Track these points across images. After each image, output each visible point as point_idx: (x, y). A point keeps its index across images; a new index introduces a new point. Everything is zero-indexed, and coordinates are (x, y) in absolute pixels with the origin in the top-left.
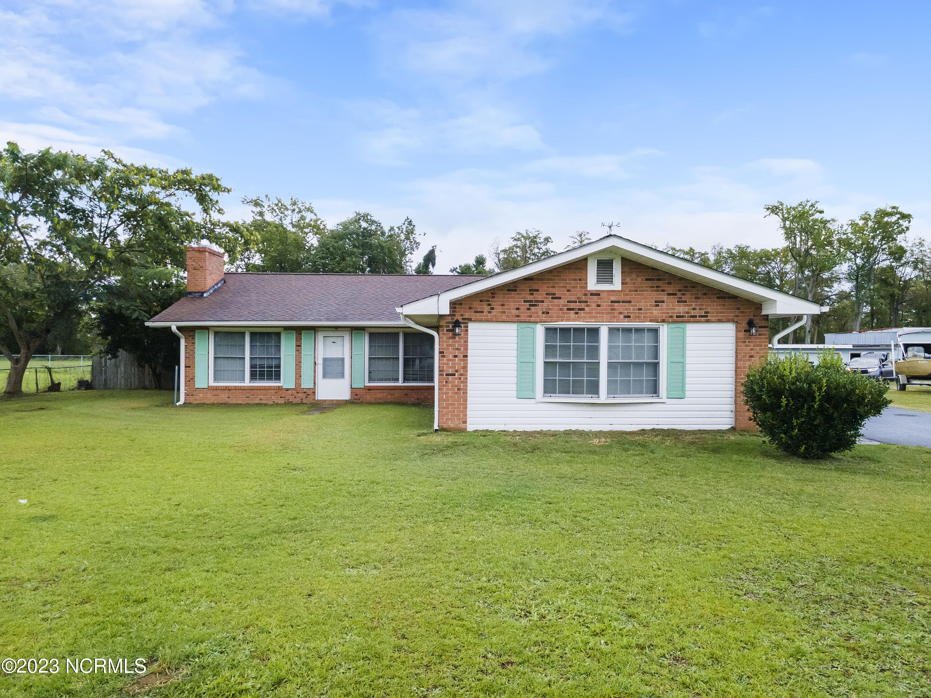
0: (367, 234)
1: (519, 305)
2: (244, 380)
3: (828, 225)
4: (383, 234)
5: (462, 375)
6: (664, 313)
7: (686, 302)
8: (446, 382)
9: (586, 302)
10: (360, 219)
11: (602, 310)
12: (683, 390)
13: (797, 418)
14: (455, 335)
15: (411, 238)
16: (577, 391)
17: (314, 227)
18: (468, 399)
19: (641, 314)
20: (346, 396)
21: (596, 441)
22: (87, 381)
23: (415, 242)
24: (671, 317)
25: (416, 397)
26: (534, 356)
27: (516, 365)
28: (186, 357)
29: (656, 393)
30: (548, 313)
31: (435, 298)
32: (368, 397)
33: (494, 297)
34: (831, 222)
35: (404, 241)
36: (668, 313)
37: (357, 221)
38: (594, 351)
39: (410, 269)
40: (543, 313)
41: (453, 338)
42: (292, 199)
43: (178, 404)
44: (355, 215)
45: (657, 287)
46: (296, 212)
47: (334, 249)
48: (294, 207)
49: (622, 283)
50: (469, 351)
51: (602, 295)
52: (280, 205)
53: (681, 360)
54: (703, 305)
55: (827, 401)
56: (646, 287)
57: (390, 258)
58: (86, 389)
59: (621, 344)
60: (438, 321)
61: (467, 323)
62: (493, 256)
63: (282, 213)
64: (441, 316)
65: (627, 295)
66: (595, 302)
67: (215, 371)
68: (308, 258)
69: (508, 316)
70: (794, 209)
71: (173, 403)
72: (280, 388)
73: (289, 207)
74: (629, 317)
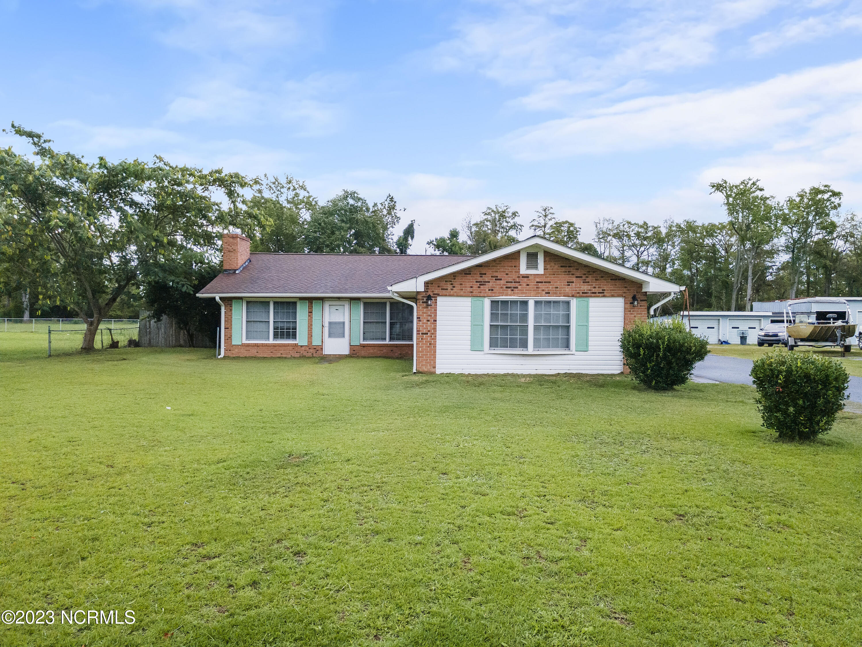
0: (354, 210)
1: (473, 284)
2: (268, 338)
3: (768, 202)
4: (368, 209)
5: (432, 334)
6: (573, 290)
7: (589, 282)
8: (422, 339)
9: (519, 282)
10: (347, 197)
11: (530, 288)
12: (587, 346)
13: (650, 363)
14: (428, 305)
15: (393, 213)
16: (513, 345)
17: (307, 203)
18: (437, 351)
19: (558, 291)
20: (346, 351)
21: (523, 380)
22: (135, 340)
23: (396, 216)
24: (579, 293)
25: (399, 352)
26: (483, 321)
27: (470, 327)
28: (225, 321)
29: (568, 347)
30: (492, 290)
31: (415, 280)
32: (363, 353)
33: (455, 279)
34: (770, 199)
35: (386, 216)
36: (576, 290)
37: (345, 198)
38: (524, 317)
39: (392, 241)
40: (489, 290)
41: (427, 307)
42: (287, 178)
43: (219, 357)
44: (344, 193)
45: (569, 272)
46: (291, 189)
47: (325, 224)
48: (289, 185)
49: (544, 269)
50: (437, 317)
51: (530, 278)
52: (277, 183)
53: (586, 324)
54: (600, 285)
55: (669, 351)
56: (561, 272)
57: (374, 231)
58: (135, 347)
59: (552, 312)
60: (417, 295)
61: (436, 297)
62: (466, 230)
63: (278, 190)
64: (418, 292)
65: (548, 277)
66: (524, 282)
67: (247, 331)
68: (302, 232)
69: (465, 292)
70: (736, 187)
71: (215, 356)
72: (296, 345)
73: (285, 185)
74: (549, 293)
